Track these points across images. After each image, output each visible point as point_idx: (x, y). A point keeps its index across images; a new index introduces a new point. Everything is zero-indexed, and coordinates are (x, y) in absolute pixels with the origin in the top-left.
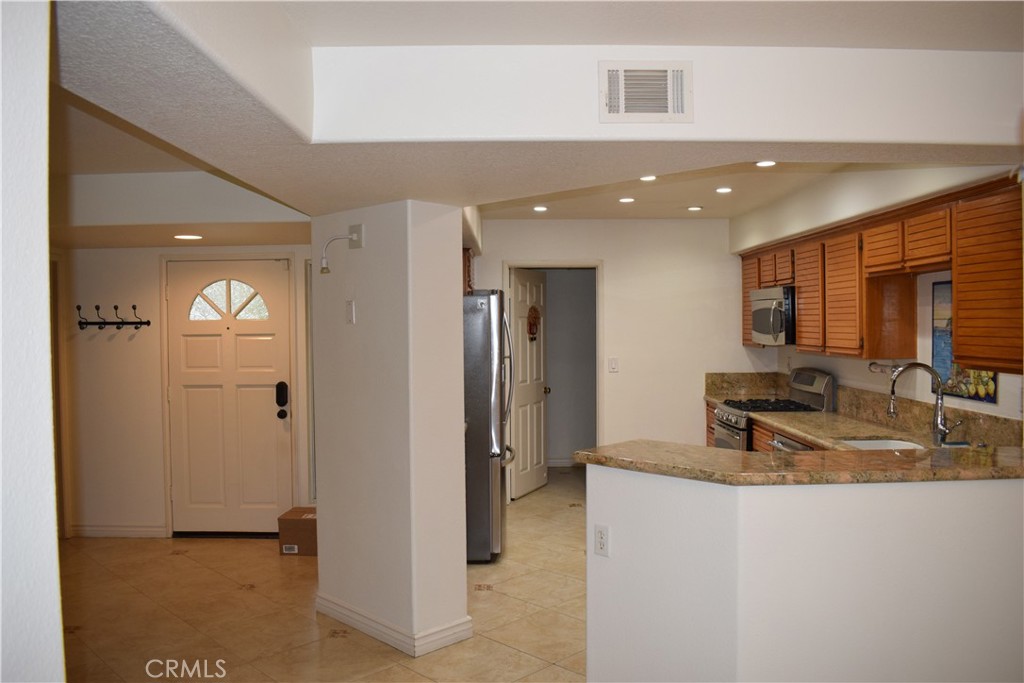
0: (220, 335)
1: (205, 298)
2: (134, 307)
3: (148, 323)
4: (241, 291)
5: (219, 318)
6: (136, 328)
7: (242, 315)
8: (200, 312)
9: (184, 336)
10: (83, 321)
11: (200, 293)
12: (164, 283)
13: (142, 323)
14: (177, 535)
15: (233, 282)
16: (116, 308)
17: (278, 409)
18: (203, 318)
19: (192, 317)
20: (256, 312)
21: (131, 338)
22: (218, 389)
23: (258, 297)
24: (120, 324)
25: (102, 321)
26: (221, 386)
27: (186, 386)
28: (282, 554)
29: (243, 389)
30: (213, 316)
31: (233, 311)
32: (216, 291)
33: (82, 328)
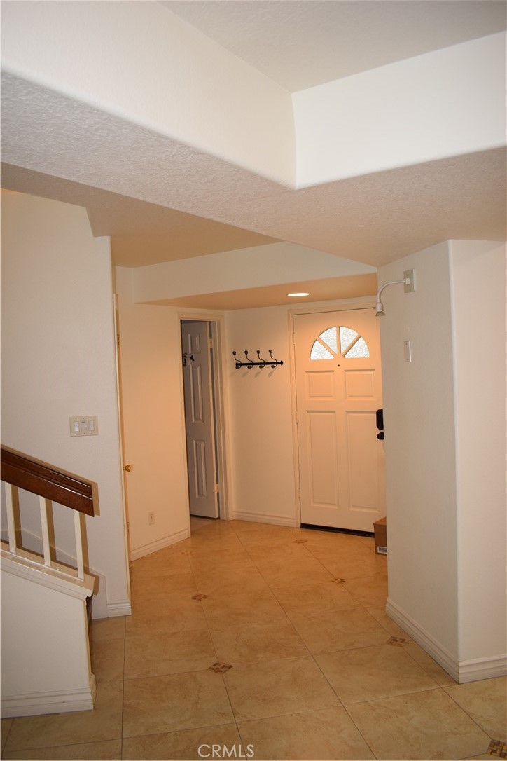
0: (333, 371)
1: (322, 342)
2: (270, 351)
3: (281, 363)
4: (348, 334)
5: (332, 357)
6: (273, 367)
7: (350, 355)
8: (319, 353)
9: (307, 372)
10: (239, 362)
11: (317, 338)
12: (292, 332)
13: (277, 363)
14: (304, 526)
15: (341, 328)
16: (258, 352)
17: (378, 431)
18: (321, 358)
19: (312, 358)
20: (361, 351)
21: (271, 374)
22: (332, 414)
23: (361, 339)
24: (262, 364)
25: (251, 362)
26: (334, 412)
27: (309, 412)
28: (376, 553)
29: (351, 414)
30: (328, 356)
31: (343, 351)
32: (329, 336)
33: (237, 368)
